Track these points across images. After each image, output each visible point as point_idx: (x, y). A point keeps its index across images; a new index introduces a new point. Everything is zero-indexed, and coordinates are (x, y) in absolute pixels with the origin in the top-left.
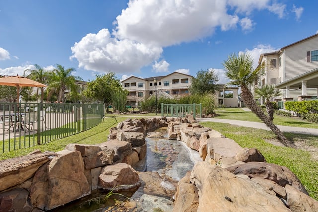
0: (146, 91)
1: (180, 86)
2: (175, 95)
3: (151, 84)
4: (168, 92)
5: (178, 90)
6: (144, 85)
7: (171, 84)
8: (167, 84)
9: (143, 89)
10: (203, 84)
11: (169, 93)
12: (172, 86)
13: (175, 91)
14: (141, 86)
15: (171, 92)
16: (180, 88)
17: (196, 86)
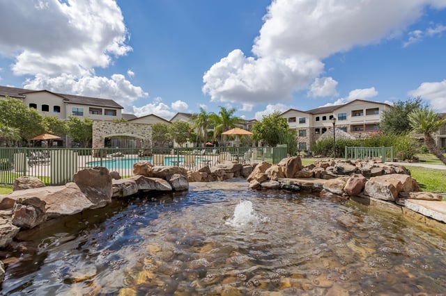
0: (311, 129)
1: (364, 119)
2: (357, 134)
3: (318, 119)
4: (345, 129)
5: (362, 125)
6: (307, 121)
7: (349, 117)
8: (342, 118)
9: (307, 125)
10: (402, 120)
11: (346, 131)
12: (351, 120)
13: (355, 128)
14: (302, 121)
15: (349, 129)
16: (365, 122)
17: (390, 123)
